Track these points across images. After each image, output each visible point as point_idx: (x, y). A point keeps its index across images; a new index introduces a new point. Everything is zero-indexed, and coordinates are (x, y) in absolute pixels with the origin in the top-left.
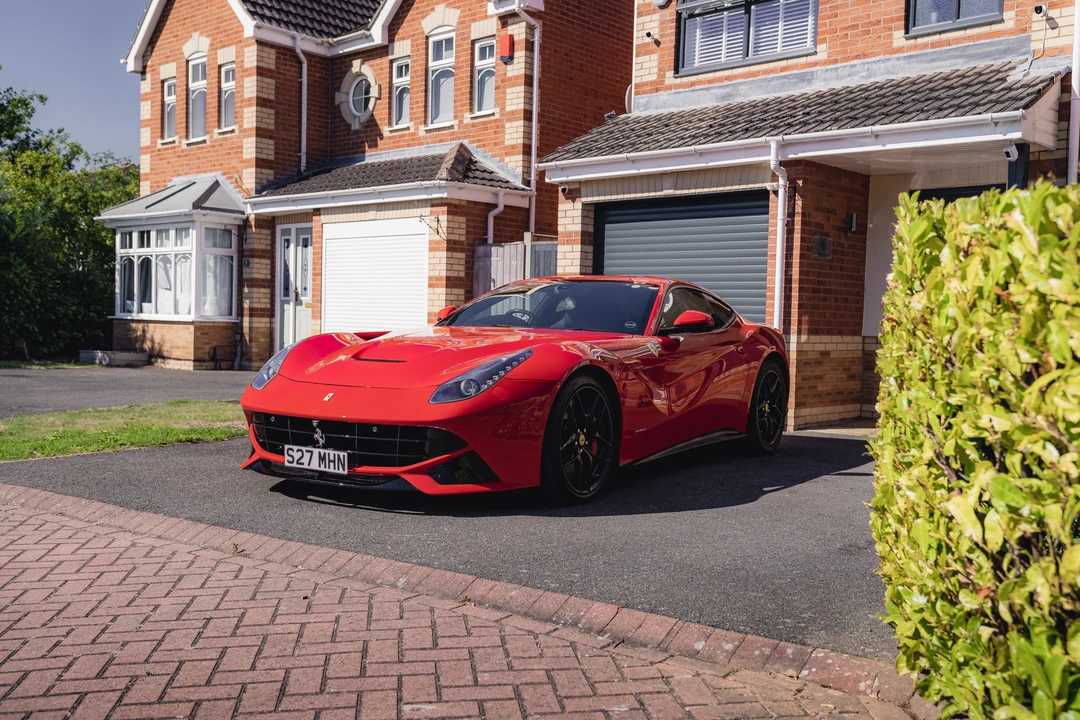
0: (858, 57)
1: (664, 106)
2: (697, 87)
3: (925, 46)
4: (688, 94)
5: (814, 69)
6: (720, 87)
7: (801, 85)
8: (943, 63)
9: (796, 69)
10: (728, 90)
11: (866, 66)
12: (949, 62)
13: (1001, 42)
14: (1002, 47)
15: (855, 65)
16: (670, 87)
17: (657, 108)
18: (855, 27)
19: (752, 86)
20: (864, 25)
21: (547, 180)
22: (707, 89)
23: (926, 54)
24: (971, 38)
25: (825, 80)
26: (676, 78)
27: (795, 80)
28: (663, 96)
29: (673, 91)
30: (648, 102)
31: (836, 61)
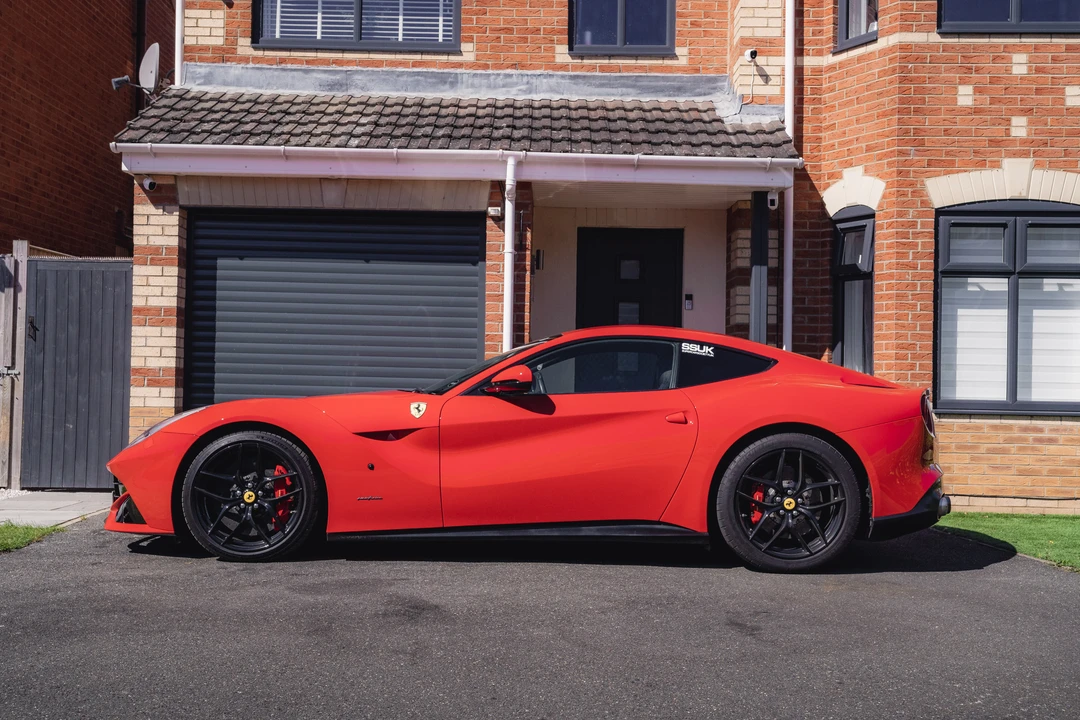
0: (514, 66)
1: (238, 82)
2: (289, 66)
3: (593, 68)
4: (276, 73)
5: (459, 71)
6: (325, 71)
7: (442, 87)
8: (614, 91)
9: (435, 66)
10: (338, 77)
11: (525, 79)
12: (620, 90)
13: (674, 79)
14: (675, 84)
15: (511, 76)
16: (246, 60)
17: (225, 84)
18: (509, 31)
19: (374, 77)
20: (519, 31)
21: (124, 168)
22: (306, 71)
23: (594, 77)
24: (642, 68)
25: (473, 86)
26: (255, 48)
27: (434, 80)
28: (235, 70)
29: (251, 65)
30: (210, 74)
31: (486, 67)
